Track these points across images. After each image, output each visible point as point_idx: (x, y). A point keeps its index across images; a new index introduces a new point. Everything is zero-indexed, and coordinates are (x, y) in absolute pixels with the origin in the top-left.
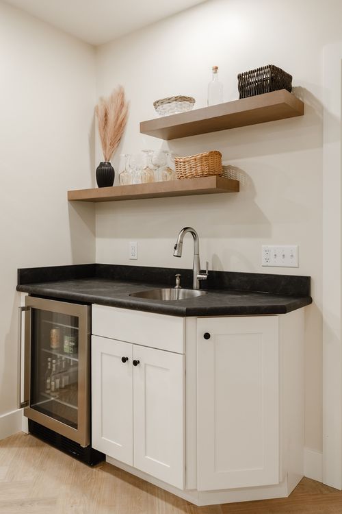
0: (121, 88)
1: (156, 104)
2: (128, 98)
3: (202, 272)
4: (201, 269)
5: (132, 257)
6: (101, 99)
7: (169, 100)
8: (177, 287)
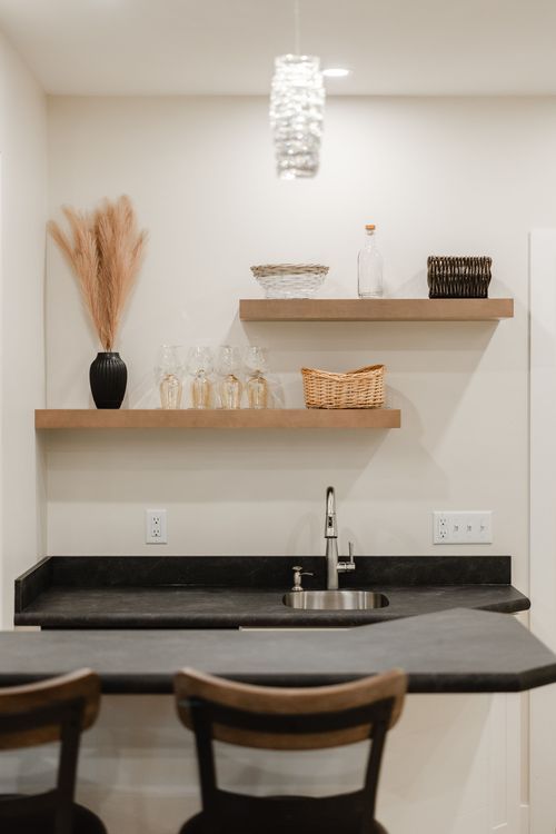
0: (124, 199)
1: (259, 272)
2: (143, 220)
3: (342, 559)
4: (340, 554)
5: (154, 540)
6: (68, 213)
7: (296, 270)
8: (298, 588)
